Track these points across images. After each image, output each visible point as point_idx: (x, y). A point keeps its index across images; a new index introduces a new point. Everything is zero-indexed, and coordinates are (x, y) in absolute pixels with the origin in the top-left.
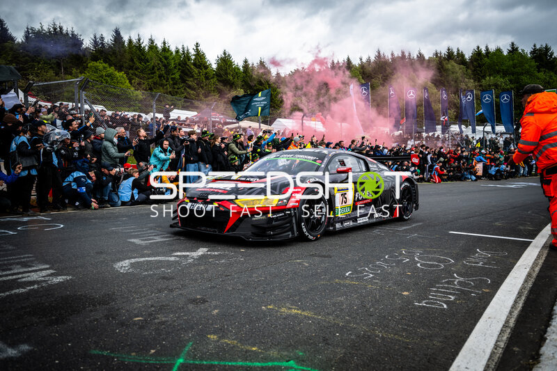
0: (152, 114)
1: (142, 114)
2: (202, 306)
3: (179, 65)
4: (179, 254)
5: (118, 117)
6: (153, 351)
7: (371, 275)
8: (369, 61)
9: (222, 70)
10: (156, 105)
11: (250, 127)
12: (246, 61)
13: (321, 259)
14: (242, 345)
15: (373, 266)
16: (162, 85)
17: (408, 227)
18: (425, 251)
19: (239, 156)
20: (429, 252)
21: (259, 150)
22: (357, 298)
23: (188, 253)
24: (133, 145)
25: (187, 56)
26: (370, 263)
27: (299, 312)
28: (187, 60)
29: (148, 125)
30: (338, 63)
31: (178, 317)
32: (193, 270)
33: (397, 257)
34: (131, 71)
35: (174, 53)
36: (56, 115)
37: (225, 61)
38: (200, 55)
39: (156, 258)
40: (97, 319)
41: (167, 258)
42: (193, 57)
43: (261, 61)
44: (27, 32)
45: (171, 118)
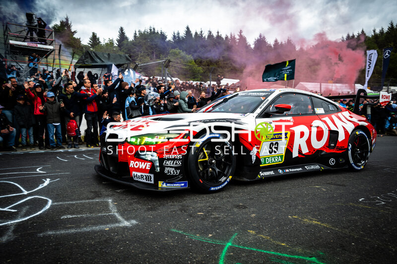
0: (209, 82)
2: (244, 211)
3: (228, 47)
5: (187, 85)
6: (210, 235)
7: (383, 203)
8: (382, 32)
10: (212, 76)
12: (276, 41)
13: (336, 187)
14: (274, 240)
15: (384, 196)
22: (370, 219)
24: (197, 102)
25: (233, 40)
26: (382, 193)
27: (319, 223)
28: (233, 43)
31: (227, 216)
35: (224, 39)
36: (151, 84)
37: (261, 42)
38: (243, 39)
40: (175, 211)
42: (238, 41)
43: (288, 40)
44: (136, 34)
45: (222, 84)
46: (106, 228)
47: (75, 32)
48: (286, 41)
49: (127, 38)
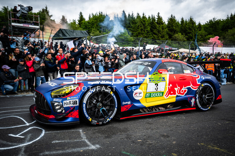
0: (138, 47)
1: (133, 47)
3: (150, 24)
5: (124, 50)
9: (170, 24)
10: (140, 43)
12: (182, 19)
16: (142, 34)
25: (154, 19)
28: (154, 21)
29: (136, 53)
34: (129, 29)
35: (148, 18)
37: (172, 20)
38: (160, 18)
42: (156, 20)
43: (191, 18)
44: (90, 16)
45: (146, 49)
46: (81, 150)
47: (51, 16)
48: (189, 19)
49: (84, 19)
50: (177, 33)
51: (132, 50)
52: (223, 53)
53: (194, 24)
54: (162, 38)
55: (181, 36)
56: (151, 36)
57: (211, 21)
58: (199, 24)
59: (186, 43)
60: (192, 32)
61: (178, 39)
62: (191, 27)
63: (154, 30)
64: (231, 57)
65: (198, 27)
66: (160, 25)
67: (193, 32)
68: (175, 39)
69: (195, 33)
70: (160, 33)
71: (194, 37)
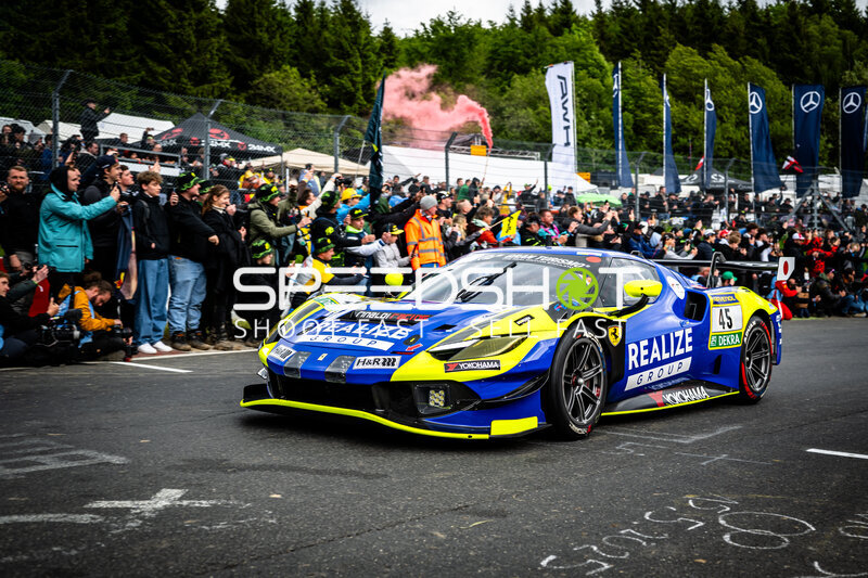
0: (50, 123)
1: (22, 123)
4: (104, 504)
7: (606, 566)
9: (240, 14)
10: (63, 100)
11: (309, 166)
15: (611, 541)
16: (81, 49)
17: (705, 437)
18: (744, 500)
19: (277, 242)
20: (754, 504)
21: (330, 230)
23: (128, 504)
26: (605, 534)
30: (541, 10)
32: (138, 550)
33: (673, 515)
39: (40, 517)
41: (71, 518)
45: (101, 136)
50: (278, 67)
51: (13, 140)
52: (489, 183)
53: (359, 28)
54: (196, 85)
55: (298, 86)
56: (136, 64)
57: (437, 25)
58: (387, 31)
59: (322, 121)
60: (353, 69)
61: (280, 95)
62: (345, 44)
63: (152, 35)
64: (524, 206)
65: (382, 49)
66: (187, 11)
67: (357, 68)
68: (268, 98)
69: (365, 76)
70: (188, 58)
71: (364, 95)
